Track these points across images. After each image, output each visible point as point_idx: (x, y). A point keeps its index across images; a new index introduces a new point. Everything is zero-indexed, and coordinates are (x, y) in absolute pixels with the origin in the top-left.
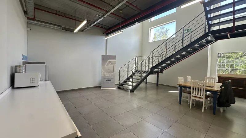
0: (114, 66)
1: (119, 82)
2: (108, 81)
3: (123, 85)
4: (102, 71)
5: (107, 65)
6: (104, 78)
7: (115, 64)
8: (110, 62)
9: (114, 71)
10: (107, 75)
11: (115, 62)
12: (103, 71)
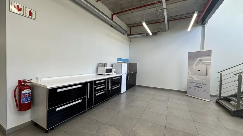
0: (209, 67)
1: (220, 94)
2: (197, 87)
3: (231, 101)
4: (188, 73)
5: (196, 65)
6: (190, 82)
7: (210, 63)
8: (201, 60)
9: (207, 74)
10: (195, 78)
11: (210, 60)
12: (190, 72)
